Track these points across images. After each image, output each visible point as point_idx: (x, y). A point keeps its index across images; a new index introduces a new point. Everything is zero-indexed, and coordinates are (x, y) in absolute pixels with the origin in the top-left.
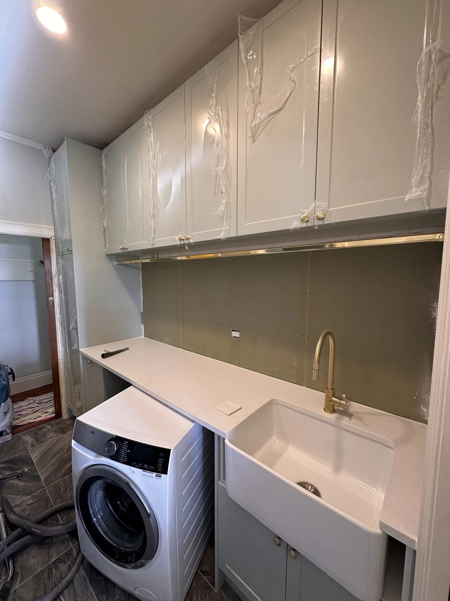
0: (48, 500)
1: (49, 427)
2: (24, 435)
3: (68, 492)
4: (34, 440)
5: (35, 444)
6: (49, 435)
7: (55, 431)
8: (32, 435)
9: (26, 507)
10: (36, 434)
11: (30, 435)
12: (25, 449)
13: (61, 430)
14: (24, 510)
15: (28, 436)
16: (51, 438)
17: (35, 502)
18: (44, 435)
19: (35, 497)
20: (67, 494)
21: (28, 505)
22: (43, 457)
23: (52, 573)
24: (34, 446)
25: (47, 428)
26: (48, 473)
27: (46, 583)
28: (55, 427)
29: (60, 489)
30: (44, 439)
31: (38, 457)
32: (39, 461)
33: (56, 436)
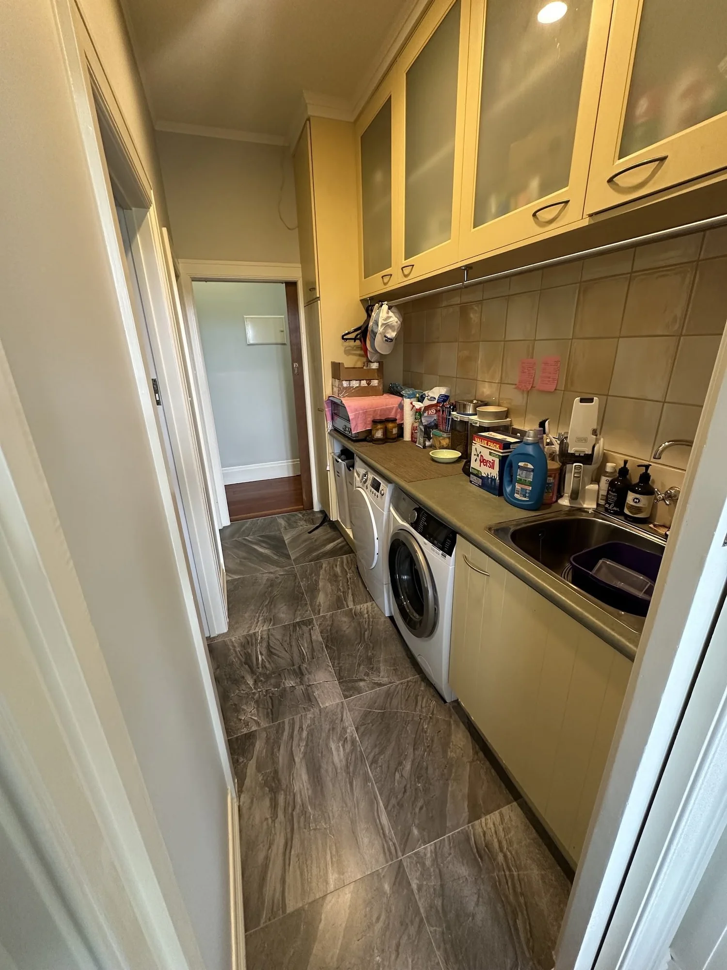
0: (295, 576)
1: (301, 516)
2: (278, 517)
3: (313, 575)
4: (287, 524)
5: (287, 528)
6: (300, 523)
7: (305, 521)
8: (285, 519)
9: (279, 576)
10: (289, 519)
11: (283, 519)
12: (279, 530)
13: (311, 521)
14: (277, 578)
15: (282, 519)
16: (302, 526)
17: (285, 575)
18: (296, 522)
19: (286, 571)
20: (313, 577)
21: (280, 575)
22: (294, 540)
23: (296, 629)
24: (286, 529)
25: (298, 516)
26: (298, 555)
27: (291, 633)
28: (305, 517)
29: (307, 571)
30: (295, 525)
31: (290, 539)
32: (290, 542)
33: (306, 525)
